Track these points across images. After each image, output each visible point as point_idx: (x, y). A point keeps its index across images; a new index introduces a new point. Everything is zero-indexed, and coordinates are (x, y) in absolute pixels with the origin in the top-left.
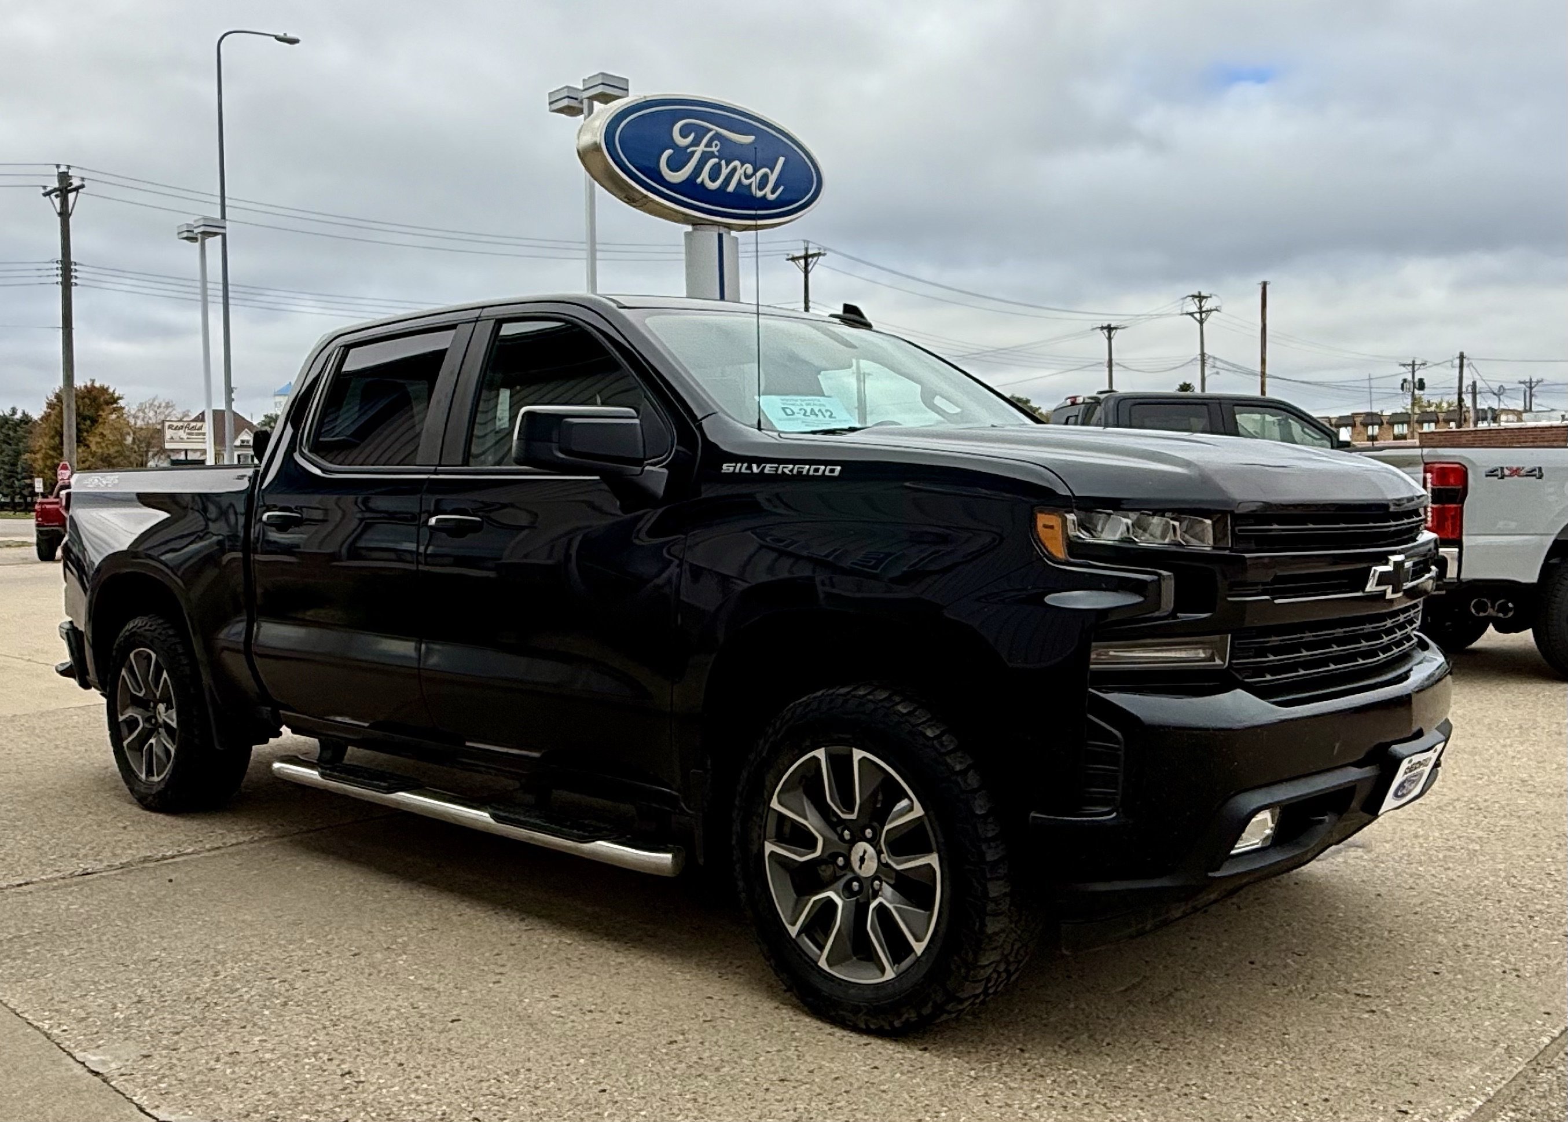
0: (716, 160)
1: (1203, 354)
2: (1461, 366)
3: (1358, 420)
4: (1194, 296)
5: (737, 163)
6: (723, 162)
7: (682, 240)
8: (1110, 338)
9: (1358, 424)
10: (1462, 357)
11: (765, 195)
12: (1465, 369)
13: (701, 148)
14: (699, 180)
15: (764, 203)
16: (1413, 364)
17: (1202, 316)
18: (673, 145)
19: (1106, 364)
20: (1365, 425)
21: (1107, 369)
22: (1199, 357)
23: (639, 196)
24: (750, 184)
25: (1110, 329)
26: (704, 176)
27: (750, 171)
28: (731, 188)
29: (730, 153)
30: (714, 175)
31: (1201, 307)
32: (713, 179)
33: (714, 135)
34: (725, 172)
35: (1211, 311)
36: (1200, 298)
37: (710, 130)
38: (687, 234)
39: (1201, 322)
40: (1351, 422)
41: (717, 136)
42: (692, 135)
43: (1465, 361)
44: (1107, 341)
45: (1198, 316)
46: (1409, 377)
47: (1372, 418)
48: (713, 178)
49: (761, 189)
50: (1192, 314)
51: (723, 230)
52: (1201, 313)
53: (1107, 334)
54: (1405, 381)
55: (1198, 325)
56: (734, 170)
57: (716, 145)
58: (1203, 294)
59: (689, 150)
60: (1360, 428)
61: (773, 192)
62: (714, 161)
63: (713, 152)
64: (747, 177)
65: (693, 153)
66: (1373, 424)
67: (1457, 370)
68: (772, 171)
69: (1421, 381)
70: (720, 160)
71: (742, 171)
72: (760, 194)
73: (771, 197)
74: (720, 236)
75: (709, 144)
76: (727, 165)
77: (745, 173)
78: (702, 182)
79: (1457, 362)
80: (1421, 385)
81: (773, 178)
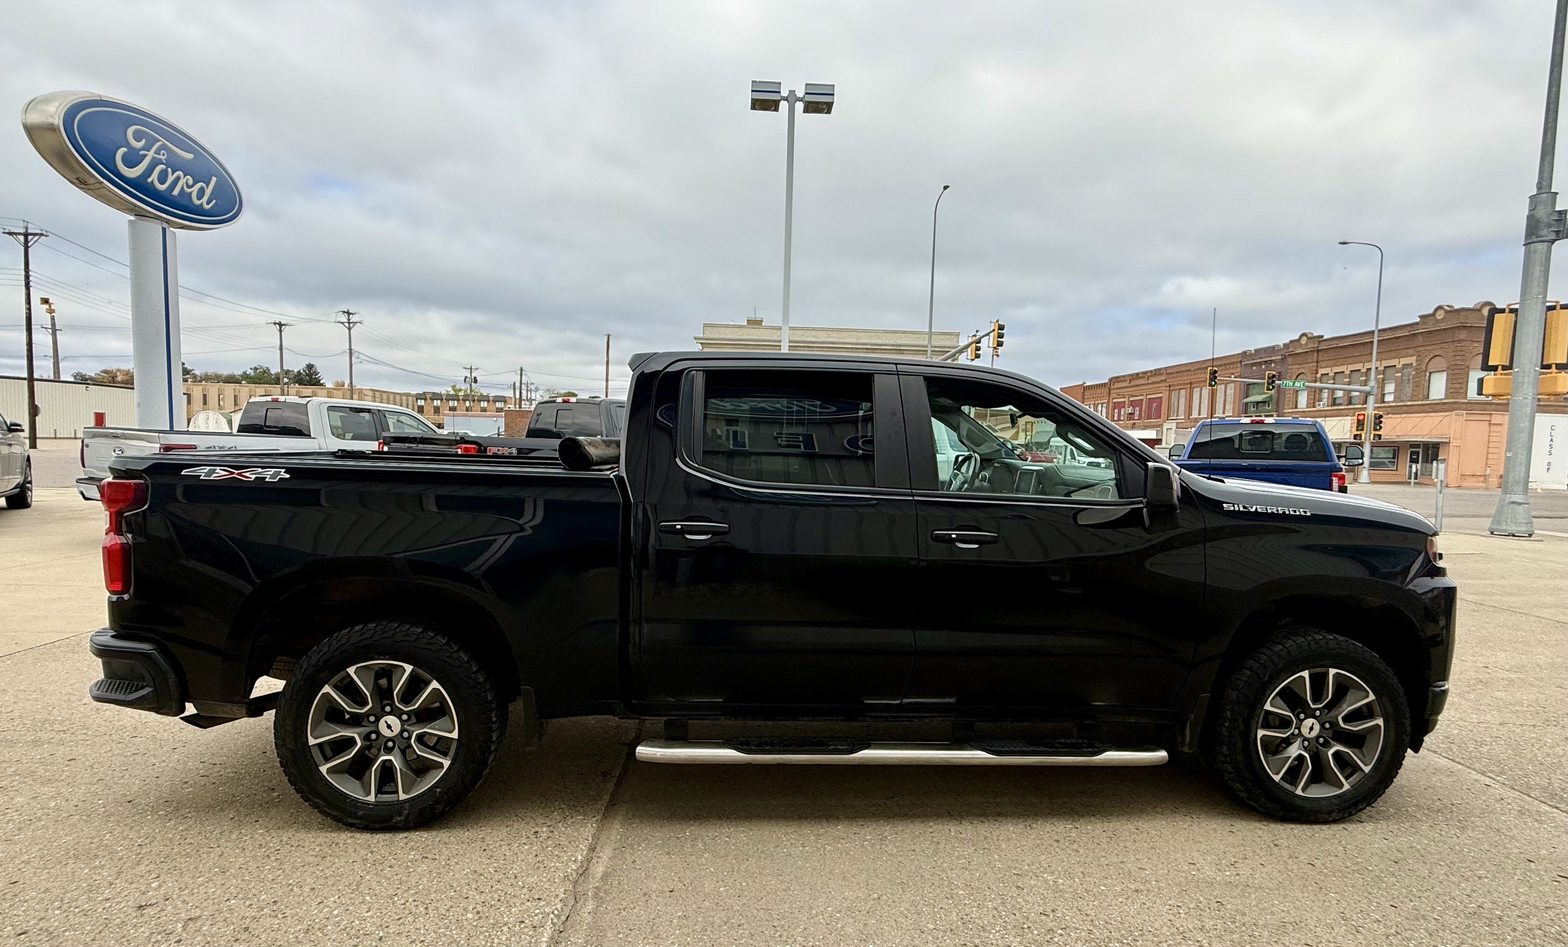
0: (162, 167)
1: (351, 349)
2: (521, 375)
3: (428, 396)
4: (344, 312)
5: (180, 173)
6: (169, 170)
7: (126, 225)
8: (281, 331)
9: (428, 398)
10: (521, 370)
11: (202, 204)
12: (524, 377)
13: (151, 154)
14: (149, 180)
15: (200, 211)
16: (471, 369)
17: (350, 326)
18: (128, 145)
19: (278, 347)
20: (432, 400)
21: (279, 351)
22: (348, 351)
23: (93, 181)
24: (191, 193)
25: (280, 325)
26: (154, 177)
27: (191, 182)
28: (176, 192)
29: (174, 164)
30: (163, 179)
31: (349, 319)
32: (162, 182)
33: (161, 146)
34: (171, 178)
35: (356, 323)
36: (349, 313)
37: (159, 141)
38: (130, 221)
39: (349, 329)
40: (424, 397)
41: (163, 147)
42: (144, 141)
43: (523, 372)
44: (279, 333)
45: (347, 325)
46: (469, 375)
47: (436, 396)
48: (162, 180)
49: (199, 199)
50: (342, 323)
51: (165, 225)
52: (349, 323)
53: (278, 327)
54: (466, 377)
55: (347, 330)
56: (178, 178)
57: (164, 155)
58: (350, 311)
59: (142, 152)
60: (429, 401)
61: (208, 203)
62: (161, 167)
63: (161, 159)
64: (189, 187)
65: (145, 156)
66: (437, 399)
67: (519, 377)
68: (207, 186)
69: (475, 378)
70: (167, 167)
71: (185, 181)
72: (199, 202)
73: (207, 207)
74: (164, 230)
75: (157, 152)
76: (173, 174)
77: (187, 183)
78: (152, 182)
79: (519, 372)
80: (476, 381)
81: (208, 192)
